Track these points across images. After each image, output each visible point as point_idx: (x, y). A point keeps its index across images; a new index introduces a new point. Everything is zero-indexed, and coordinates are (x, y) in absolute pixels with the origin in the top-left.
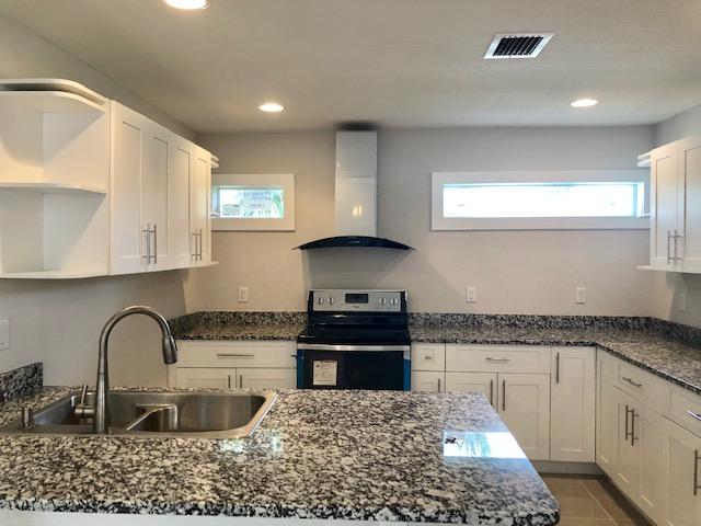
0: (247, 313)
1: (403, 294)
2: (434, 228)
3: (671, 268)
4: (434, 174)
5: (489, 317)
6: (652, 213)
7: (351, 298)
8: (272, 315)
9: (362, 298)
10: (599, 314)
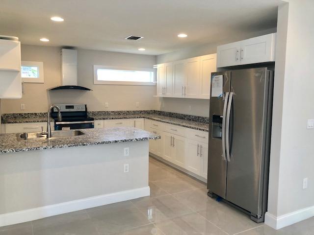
0: (25, 114)
1: (86, 105)
2: (95, 83)
3: (163, 96)
4: (94, 66)
5: (112, 112)
6: (158, 82)
7: (67, 107)
8: (36, 114)
9: (72, 107)
10: (142, 110)
